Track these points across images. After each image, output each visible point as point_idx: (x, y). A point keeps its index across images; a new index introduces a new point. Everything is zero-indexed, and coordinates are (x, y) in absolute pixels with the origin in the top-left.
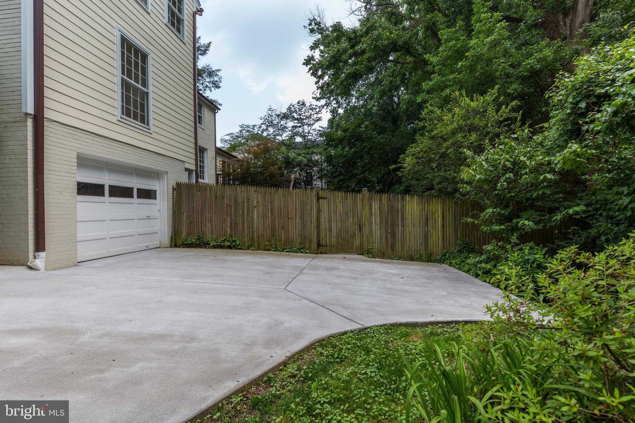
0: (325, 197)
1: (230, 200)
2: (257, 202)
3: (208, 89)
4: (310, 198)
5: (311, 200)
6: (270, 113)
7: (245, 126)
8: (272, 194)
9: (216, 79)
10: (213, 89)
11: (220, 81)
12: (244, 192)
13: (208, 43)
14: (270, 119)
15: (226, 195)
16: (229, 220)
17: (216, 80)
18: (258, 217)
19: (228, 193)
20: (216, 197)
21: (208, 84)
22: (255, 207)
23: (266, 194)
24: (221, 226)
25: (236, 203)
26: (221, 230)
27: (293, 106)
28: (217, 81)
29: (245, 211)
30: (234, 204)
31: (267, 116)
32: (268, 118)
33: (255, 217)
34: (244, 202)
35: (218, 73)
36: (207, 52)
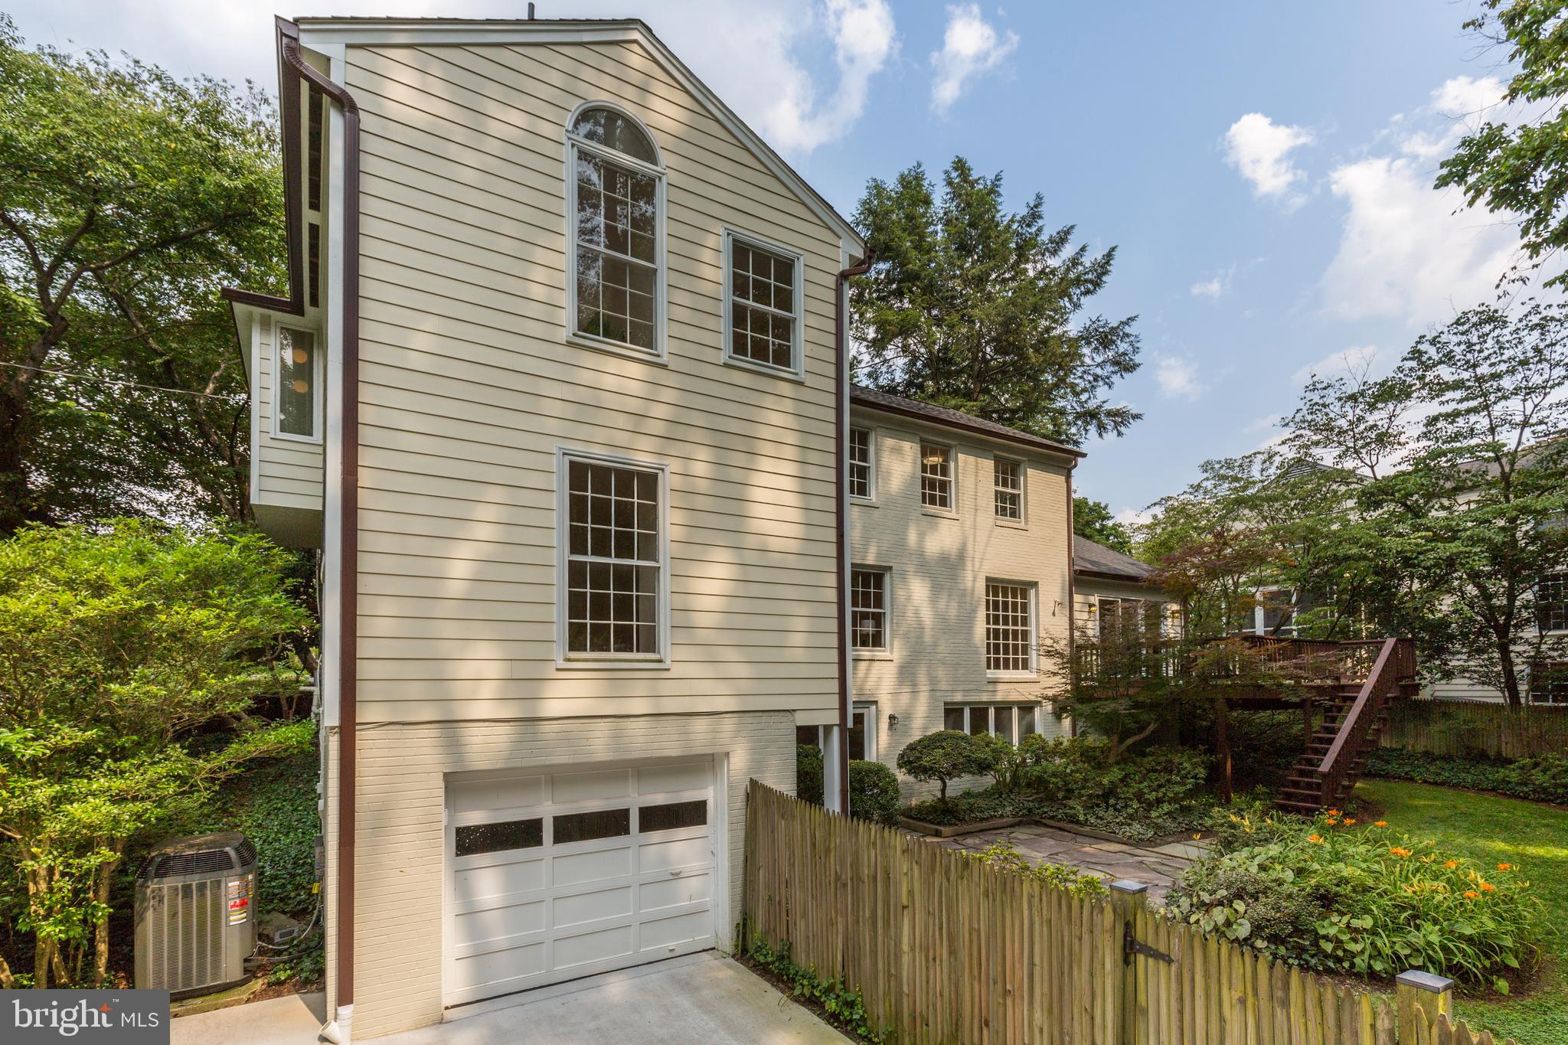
0: (1163, 949)
1: (843, 865)
2: (911, 893)
3: (1101, 383)
4: (1086, 937)
5: (1093, 948)
6: (1316, 399)
7: (1217, 466)
8: (953, 877)
9: (1123, 347)
10: (1116, 378)
11: (1136, 350)
12: (874, 844)
13: (1105, 252)
14: (1320, 418)
15: (833, 845)
16: (840, 927)
17: (1121, 350)
18: (912, 949)
19: (838, 841)
20: (814, 845)
21: (1099, 371)
22: (904, 907)
23: (933, 871)
24: (825, 941)
25: (857, 879)
26: (825, 950)
27: (1433, 342)
28: (1125, 354)
29: (880, 913)
30: (852, 879)
31: (1305, 411)
32: (1309, 418)
33: (905, 947)
34: (875, 878)
35: (1127, 330)
36: (1104, 278)
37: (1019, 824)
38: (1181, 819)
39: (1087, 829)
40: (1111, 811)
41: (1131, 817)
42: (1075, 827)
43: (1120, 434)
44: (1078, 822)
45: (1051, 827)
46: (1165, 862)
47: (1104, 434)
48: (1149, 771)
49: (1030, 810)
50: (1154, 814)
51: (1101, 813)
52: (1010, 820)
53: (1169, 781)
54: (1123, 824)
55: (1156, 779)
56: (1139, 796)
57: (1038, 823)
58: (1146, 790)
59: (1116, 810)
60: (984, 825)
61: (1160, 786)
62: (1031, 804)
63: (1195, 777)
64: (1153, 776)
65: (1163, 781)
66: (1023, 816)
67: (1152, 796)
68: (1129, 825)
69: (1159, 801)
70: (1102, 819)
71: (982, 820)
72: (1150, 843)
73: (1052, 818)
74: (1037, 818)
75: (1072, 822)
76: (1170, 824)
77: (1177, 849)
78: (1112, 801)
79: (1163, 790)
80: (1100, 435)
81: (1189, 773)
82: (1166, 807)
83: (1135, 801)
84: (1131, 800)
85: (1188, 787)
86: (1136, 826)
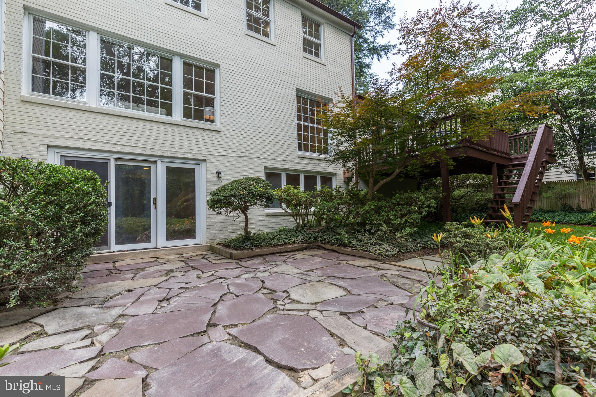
37: (306, 249)
38: (419, 240)
39: (350, 249)
40: (367, 235)
41: (382, 239)
42: (343, 248)
43: (388, 58)
44: (344, 245)
45: (328, 250)
46: (405, 274)
47: (380, 59)
48: (395, 205)
49: (315, 238)
50: (398, 235)
51: (360, 237)
52: (300, 245)
53: (410, 212)
54: (375, 244)
55: (401, 210)
56: (388, 222)
57: (319, 248)
58: (392, 218)
59: (370, 233)
60: (276, 249)
61: (402, 216)
62: (317, 234)
63: (429, 207)
64: (398, 208)
65: (405, 211)
66: (311, 242)
67: (398, 222)
68: (380, 245)
69: (402, 226)
70: (360, 241)
71: (276, 245)
72: (395, 258)
73: (329, 243)
74: (319, 244)
75: (341, 245)
76: (411, 245)
77: (416, 263)
78: (368, 227)
79: (406, 218)
80: (379, 60)
81: (424, 203)
82: (408, 230)
83: (385, 225)
84: (381, 225)
85: (424, 214)
86: (386, 246)
